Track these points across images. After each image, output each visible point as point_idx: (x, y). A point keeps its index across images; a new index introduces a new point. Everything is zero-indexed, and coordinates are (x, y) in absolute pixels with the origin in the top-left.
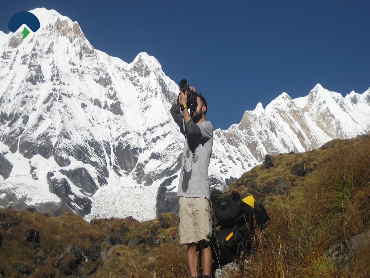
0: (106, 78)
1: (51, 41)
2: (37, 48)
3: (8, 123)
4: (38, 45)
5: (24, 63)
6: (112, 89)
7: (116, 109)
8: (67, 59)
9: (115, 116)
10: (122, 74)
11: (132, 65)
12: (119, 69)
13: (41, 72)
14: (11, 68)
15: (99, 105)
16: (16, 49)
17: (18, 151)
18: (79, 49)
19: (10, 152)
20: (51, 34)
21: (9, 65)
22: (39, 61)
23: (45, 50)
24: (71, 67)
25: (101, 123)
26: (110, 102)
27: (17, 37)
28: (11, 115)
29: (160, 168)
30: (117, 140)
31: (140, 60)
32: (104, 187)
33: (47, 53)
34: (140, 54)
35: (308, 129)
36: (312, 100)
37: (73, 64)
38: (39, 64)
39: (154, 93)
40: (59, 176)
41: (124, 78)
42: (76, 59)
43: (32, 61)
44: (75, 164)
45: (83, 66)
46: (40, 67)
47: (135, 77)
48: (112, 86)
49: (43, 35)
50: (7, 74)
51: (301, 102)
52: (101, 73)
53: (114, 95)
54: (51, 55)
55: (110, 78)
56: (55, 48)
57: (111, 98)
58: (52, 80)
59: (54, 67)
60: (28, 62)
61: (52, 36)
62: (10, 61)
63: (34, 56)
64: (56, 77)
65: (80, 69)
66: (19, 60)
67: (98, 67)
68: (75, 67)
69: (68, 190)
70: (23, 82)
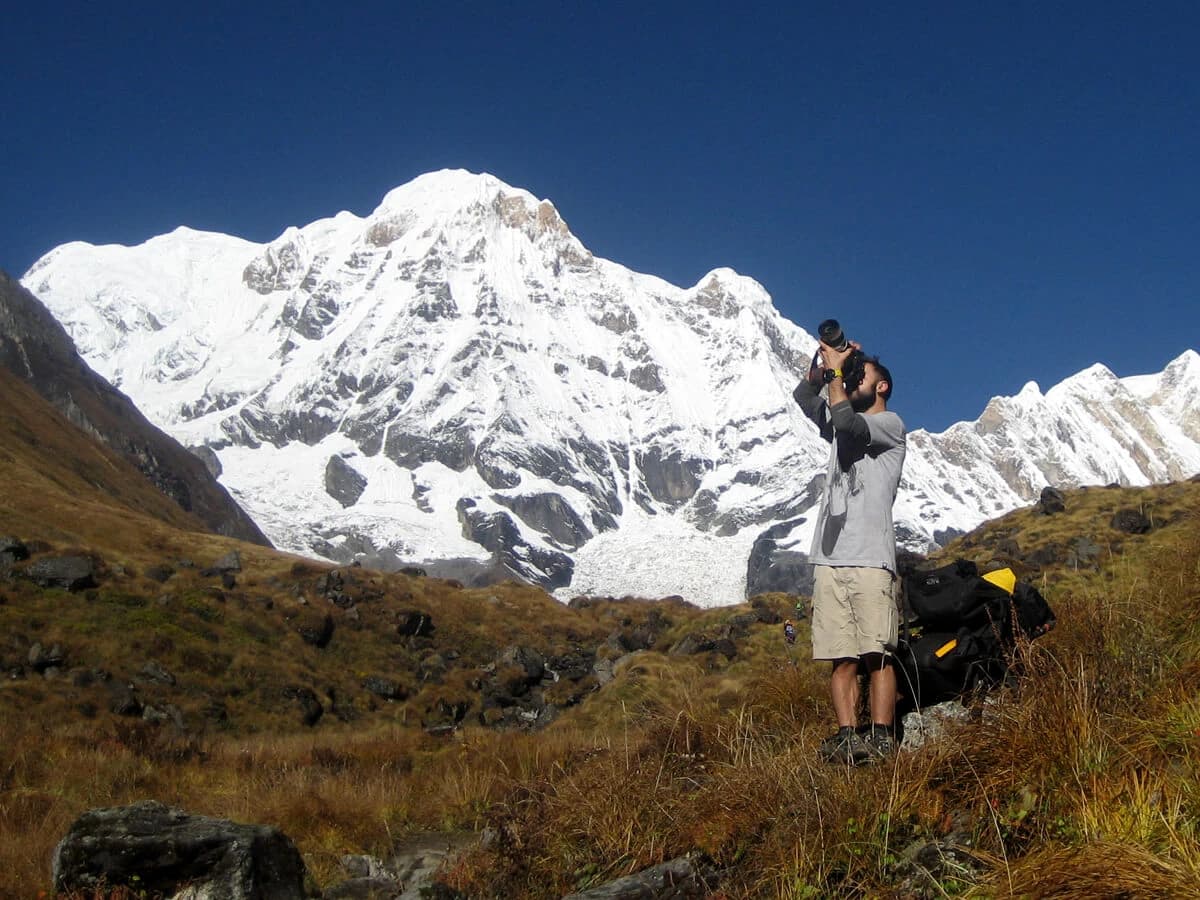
0: (622, 317)
1: (479, 237)
2: (440, 247)
3: (357, 395)
4: (444, 242)
5: (406, 278)
6: (637, 338)
7: (648, 378)
8: (521, 273)
9: (645, 393)
10: (667, 309)
11: (693, 292)
12: (658, 299)
13: (450, 298)
14: (370, 286)
15: (602, 369)
16: (384, 250)
17: (381, 453)
18: (552, 256)
19: (361, 454)
20: (479, 223)
21: (367, 280)
22: (443, 275)
23: (464, 253)
24: (532, 290)
25: (606, 405)
26: (630, 365)
27: (390, 226)
28: (367, 381)
29: (760, 503)
30: (646, 440)
31: (715, 284)
32: (608, 535)
33: (467, 260)
34: (716, 271)
35: (1160, 441)
36: (1171, 381)
37: (536, 284)
38: (444, 280)
39: (750, 350)
40: (488, 507)
41: (669, 319)
42: (545, 276)
43: (428, 275)
44: (531, 484)
45: (562, 290)
46: (447, 287)
47: (700, 317)
48: (638, 333)
49: (458, 224)
50: (360, 299)
51: (1142, 386)
52: (609, 306)
53: (643, 351)
54: (477, 265)
55: (632, 316)
56: (487, 250)
57: (635, 357)
58: (478, 314)
59: (484, 289)
60: (416, 276)
61: (483, 226)
62: (369, 272)
63: (433, 264)
64: (489, 307)
65: (554, 297)
66: (393, 270)
67: (601, 292)
68: (541, 292)
69: (512, 535)
70: (401, 315)
